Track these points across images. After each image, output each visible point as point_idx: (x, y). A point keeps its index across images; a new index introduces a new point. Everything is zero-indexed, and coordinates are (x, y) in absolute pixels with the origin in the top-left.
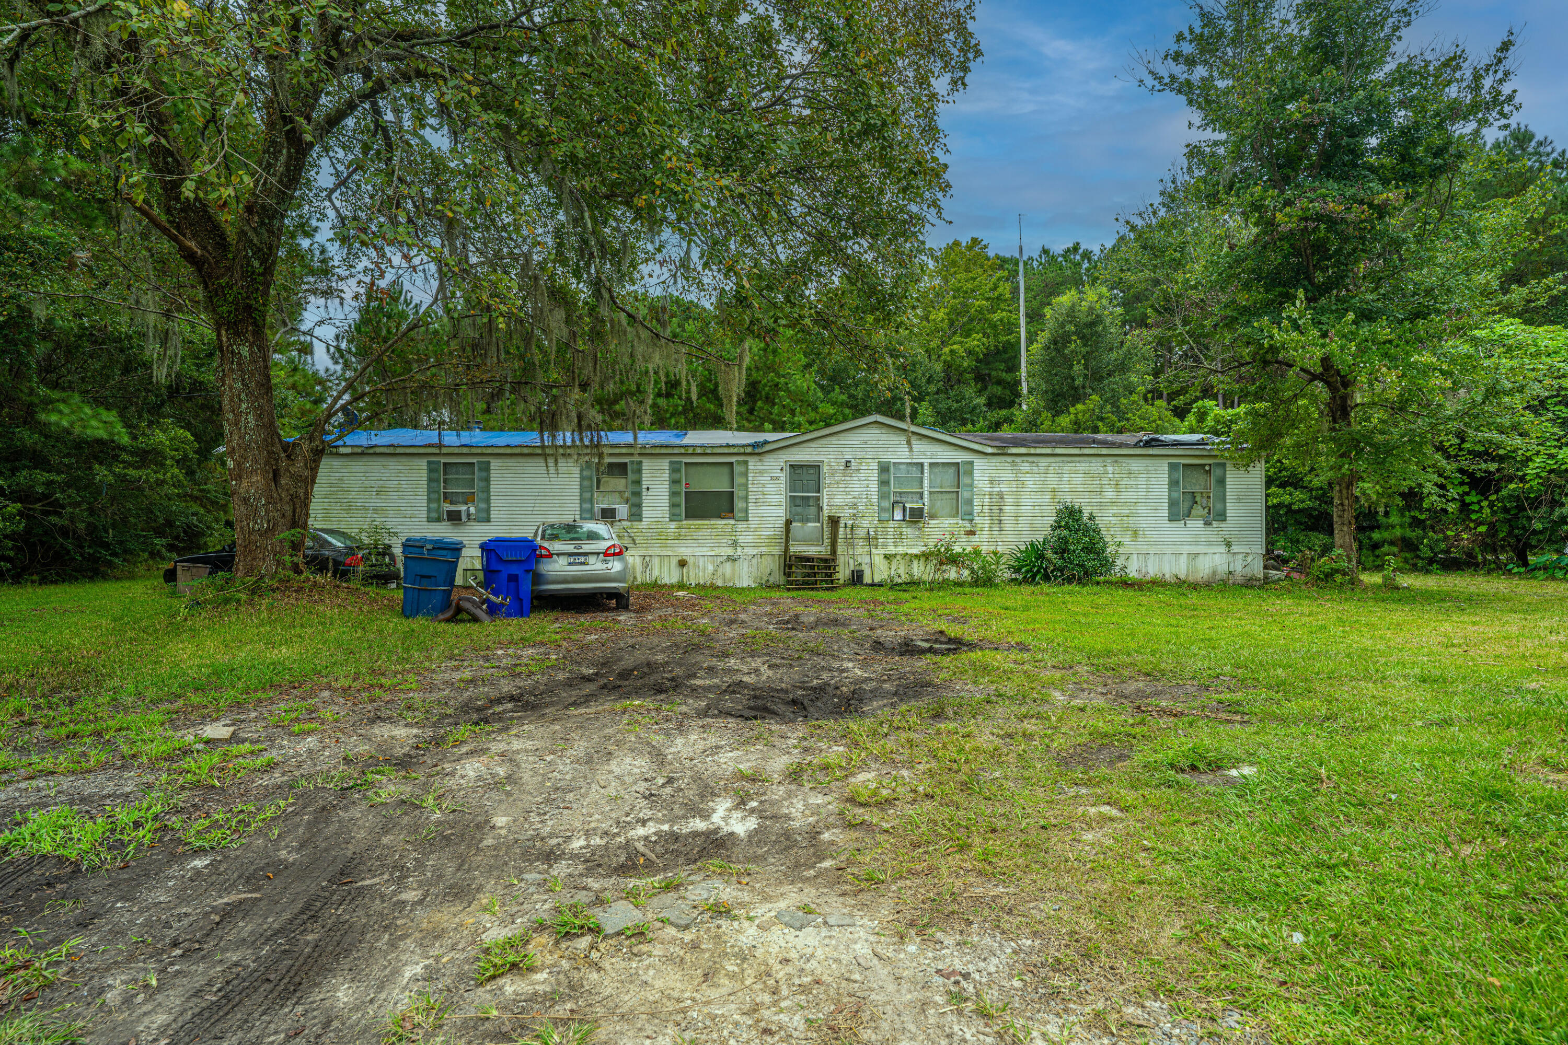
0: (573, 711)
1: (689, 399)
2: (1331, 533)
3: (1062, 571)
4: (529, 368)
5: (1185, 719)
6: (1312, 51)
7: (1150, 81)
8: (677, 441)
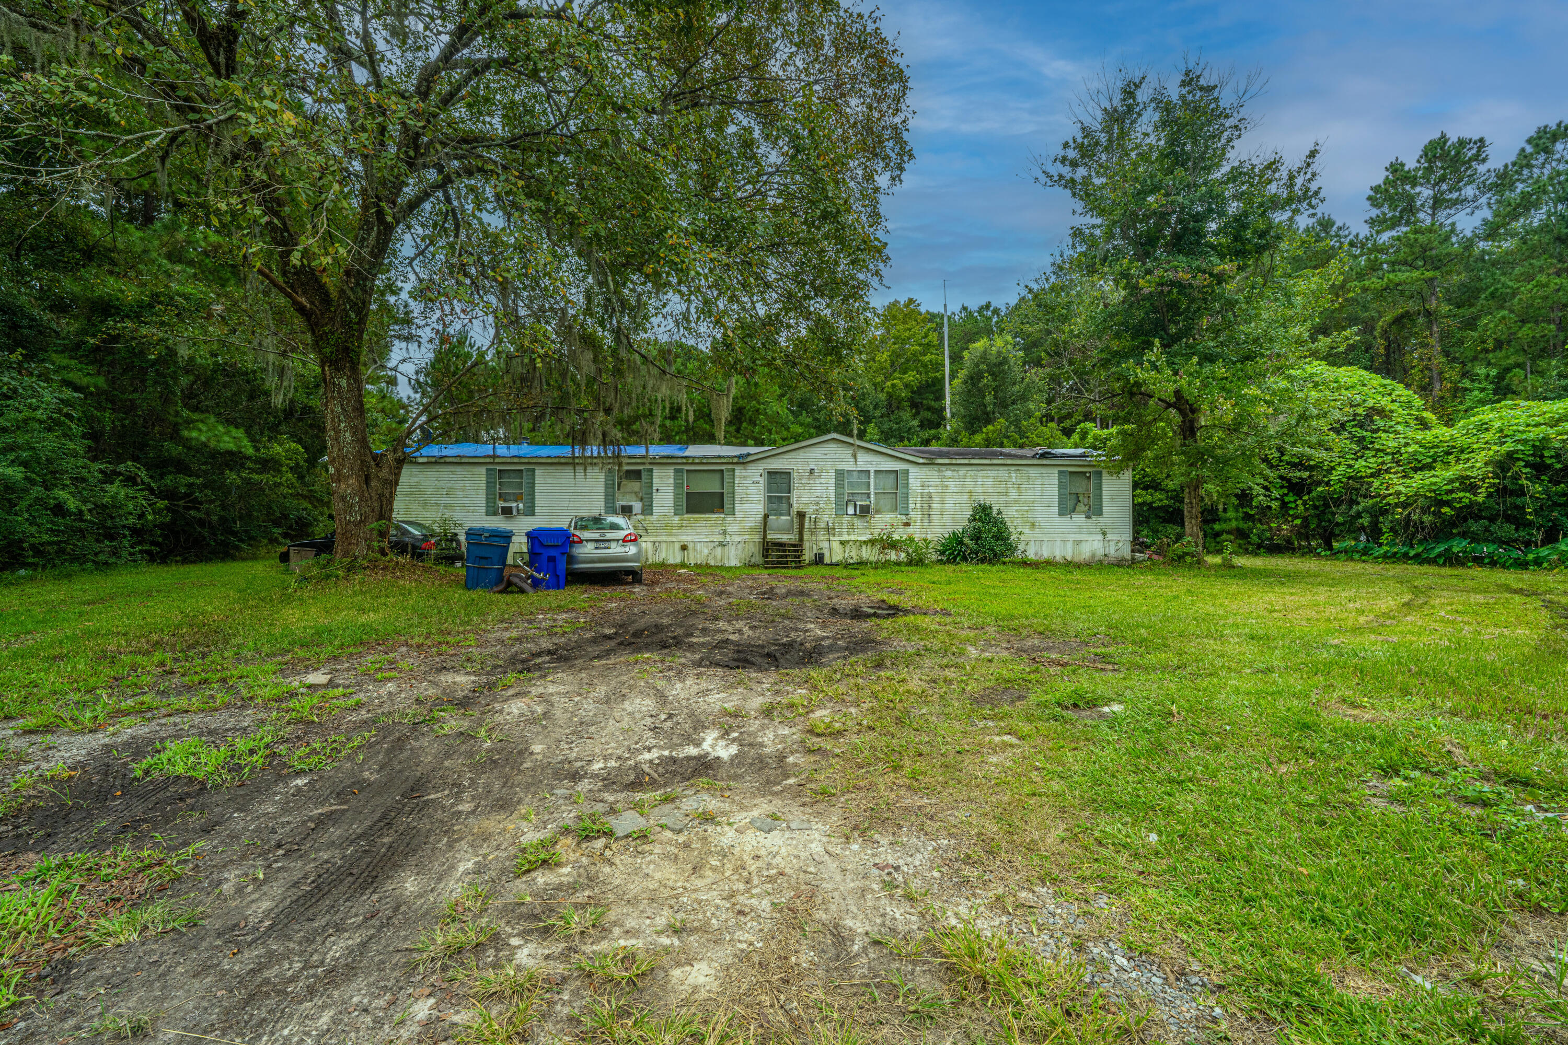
0: (596, 662)
1: (687, 421)
2: (1182, 525)
3: (976, 554)
4: (565, 397)
5: (1069, 668)
6: (1167, 156)
7: (1043, 178)
8: (680, 454)
